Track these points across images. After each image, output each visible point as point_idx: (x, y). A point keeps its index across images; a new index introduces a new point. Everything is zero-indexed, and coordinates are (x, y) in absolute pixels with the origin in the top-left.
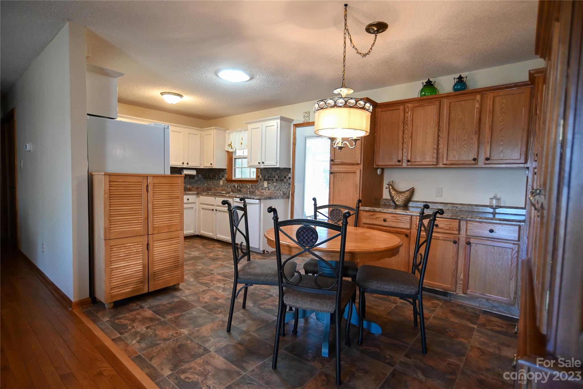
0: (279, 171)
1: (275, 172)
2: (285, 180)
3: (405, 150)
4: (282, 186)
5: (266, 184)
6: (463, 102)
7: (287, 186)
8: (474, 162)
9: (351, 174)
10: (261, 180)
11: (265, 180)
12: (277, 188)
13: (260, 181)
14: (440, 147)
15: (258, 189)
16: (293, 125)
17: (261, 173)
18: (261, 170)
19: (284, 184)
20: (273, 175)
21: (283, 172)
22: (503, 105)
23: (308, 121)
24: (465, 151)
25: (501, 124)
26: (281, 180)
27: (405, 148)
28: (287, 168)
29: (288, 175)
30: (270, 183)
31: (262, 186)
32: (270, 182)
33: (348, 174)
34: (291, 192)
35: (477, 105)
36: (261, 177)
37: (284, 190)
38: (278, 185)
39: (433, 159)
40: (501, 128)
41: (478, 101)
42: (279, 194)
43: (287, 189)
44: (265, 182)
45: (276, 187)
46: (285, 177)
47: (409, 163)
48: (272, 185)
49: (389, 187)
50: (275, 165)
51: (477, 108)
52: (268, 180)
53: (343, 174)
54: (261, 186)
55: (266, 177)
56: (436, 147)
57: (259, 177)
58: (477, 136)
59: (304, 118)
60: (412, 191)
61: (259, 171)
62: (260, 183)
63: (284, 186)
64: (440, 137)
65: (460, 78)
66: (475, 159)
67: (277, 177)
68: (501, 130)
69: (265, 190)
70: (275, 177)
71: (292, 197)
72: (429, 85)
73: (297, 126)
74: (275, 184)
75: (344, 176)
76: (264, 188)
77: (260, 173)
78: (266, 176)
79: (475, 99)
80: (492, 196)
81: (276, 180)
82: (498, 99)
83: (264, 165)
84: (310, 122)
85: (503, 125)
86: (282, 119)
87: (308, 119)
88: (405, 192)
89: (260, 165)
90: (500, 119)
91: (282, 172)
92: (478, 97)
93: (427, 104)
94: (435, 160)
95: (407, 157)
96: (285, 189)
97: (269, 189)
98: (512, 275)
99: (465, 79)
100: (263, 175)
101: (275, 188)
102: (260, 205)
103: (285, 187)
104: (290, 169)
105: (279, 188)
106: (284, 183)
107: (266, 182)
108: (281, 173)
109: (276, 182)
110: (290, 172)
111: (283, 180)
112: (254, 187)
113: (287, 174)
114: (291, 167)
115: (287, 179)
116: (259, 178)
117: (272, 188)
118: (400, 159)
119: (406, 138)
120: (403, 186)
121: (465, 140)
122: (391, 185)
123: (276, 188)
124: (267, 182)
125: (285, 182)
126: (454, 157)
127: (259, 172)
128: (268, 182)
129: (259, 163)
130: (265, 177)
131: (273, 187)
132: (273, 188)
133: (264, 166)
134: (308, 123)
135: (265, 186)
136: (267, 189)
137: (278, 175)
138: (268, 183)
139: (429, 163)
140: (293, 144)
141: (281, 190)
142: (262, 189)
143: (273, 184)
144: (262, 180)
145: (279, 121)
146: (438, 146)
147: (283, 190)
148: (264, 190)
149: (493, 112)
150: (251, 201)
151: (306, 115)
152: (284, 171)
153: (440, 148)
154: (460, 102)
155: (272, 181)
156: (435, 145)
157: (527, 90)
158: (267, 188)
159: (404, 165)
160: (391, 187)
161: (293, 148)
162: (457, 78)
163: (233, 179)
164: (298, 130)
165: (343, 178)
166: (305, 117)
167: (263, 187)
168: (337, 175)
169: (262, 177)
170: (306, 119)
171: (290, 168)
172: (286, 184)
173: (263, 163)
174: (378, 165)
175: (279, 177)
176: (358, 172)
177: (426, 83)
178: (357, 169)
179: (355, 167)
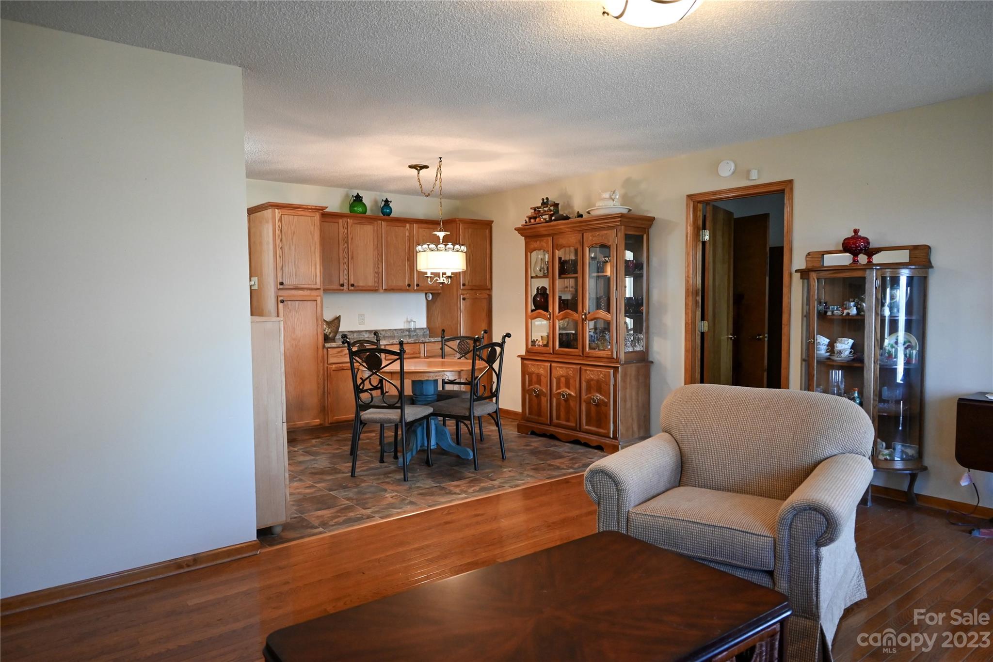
3: (346, 272)
6: (396, 227)
8: (408, 287)
9: (309, 302)
14: (380, 270)
22: (424, 238)
24: (400, 277)
27: (346, 269)
33: (305, 302)
35: (407, 234)
39: (375, 283)
41: (407, 229)
47: (352, 288)
51: (408, 236)
53: (297, 302)
56: (376, 270)
58: (409, 263)
60: (338, 319)
65: (387, 201)
66: (409, 285)
72: (358, 199)
75: (299, 305)
79: (405, 227)
82: (420, 230)
88: (333, 322)
92: (408, 225)
93: (366, 223)
94: (376, 285)
95: (349, 281)
99: (390, 203)
118: (341, 282)
119: (346, 258)
126: (392, 282)
139: (371, 285)
146: (378, 270)
149: (418, 242)
153: (380, 272)
154: (394, 227)
156: (376, 268)
159: (346, 289)
162: (384, 200)
165: (298, 308)
168: (288, 304)
176: (319, 299)
177: (355, 197)
178: (317, 296)
179: (314, 293)
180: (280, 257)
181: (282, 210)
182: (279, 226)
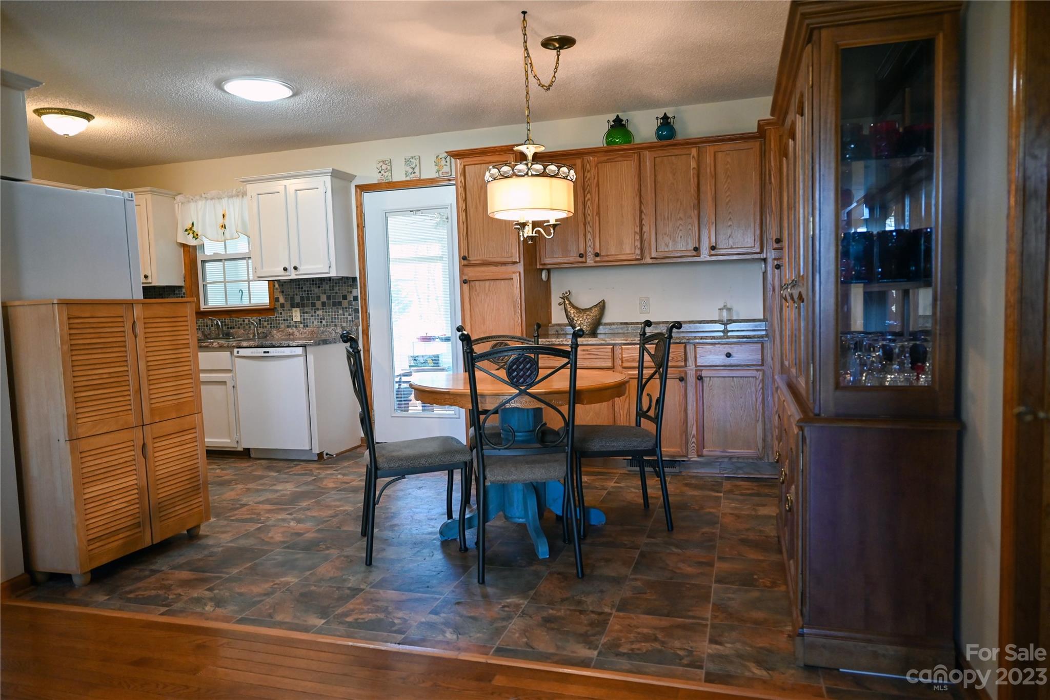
0: (327, 284)
1: (319, 287)
2: (345, 303)
3: (589, 236)
4: (338, 315)
5: (296, 315)
6: (673, 157)
7: (349, 315)
8: (695, 253)
9: (502, 282)
10: (282, 306)
11: (293, 306)
12: (327, 322)
13: (280, 310)
14: (645, 229)
15: (277, 326)
16: (356, 186)
17: (283, 292)
18: (283, 285)
19: (343, 312)
20: (314, 294)
21: (339, 286)
22: (728, 166)
23: (390, 180)
24: (681, 237)
25: (727, 194)
26: (334, 304)
27: (589, 232)
28: (347, 278)
29: (351, 292)
30: (307, 313)
31: (287, 320)
32: (306, 309)
33: (498, 282)
34: (360, 328)
35: (693, 164)
36: (282, 300)
37: (344, 324)
38: (329, 315)
39: (635, 249)
40: (727, 200)
41: (693, 157)
42: (334, 333)
43: (350, 321)
44: (294, 309)
45: (324, 319)
46: (345, 297)
47: (598, 259)
48: (312, 316)
49: (564, 302)
50: (327, 271)
51: (694, 168)
52: (301, 305)
53: (487, 283)
54: (284, 320)
55: (297, 299)
56: (638, 230)
57: (277, 300)
58: (696, 212)
59: (380, 172)
60: (602, 307)
61: (277, 286)
62: (281, 313)
63: (344, 315)
64: (643, 214)
65: (665, 117)
66: (695, 249)
67: (324, 298)
68: (727, 204)
69: (296, 327)
70: (318, 298)
71: (365, 336)
72: (619, 125)
73: (364, 188)
74: (320, 312)
75: (489, 286)
76: (293, 323)
77: (280, 292)
78: (295, 296)
79: (690, 154)
80: (721, 306)
81: (324, 304)
82: (720, 155)
83: (297, 273)
84: (394, 180)
85: (729, 195)
86: (337, 175)
87: (390, 174)
88: (591, 308)
89: (287, 274)
90: (725, 186)
91: (336, 287)
92: (694, 151)
93: (620, 159)
94: (638, 252)
95: (594, 249)
96: (347, 322)
97: (307, 326)
98: (758, 415)
99: (672, 120)
100: (289, 295)
101: (321, 322)
102: (305, 357)
103: (347, 318)
104: (354, 279)
105: (332, 322)
106: (343, 308)
107: (298, 309)
108: (333, 290)
109: (323, 309)
110: (357, 285)
111: (340, 304)
112: (266, 324)
113: (350, 290)
114: (358, 275)
115: (348, 300)
116: (279, 301)
117: (313, 322)
118: (582, 252)
119: (589, 215)
120: (586, 299)
121: (681, 219)
122: (566, 297)
123: (324, 322)
124: (300, 310)
125: (346, 308)
126: (667, 246)
127: (277, 289)
128: (304, 309)
129: (285, 269)
130: (292, 299)
131: (315, 319)
132: (316, 323)
133: (297, 275)
134: (389, 183)
135: (294, 320)
136: (302, 326)
137: (325, 293)
138: (304, 313)
139: (630, 257)
140: (358, 226)
141: (336, 325)
142: (288, 327)
143: (315, 312)
144: (287, 306)
145: (328, 179)
146: (641, 229)
147: (341, 325)
148: (294, 329)
149: (715, 176)
150: (284, 352)
151: (384, 167)
152: (341, 284)
153: (645, 232)
154: (670, 157)
155: (314, 308)
156: (637, 226)
157: (756, 145)
158: (301, 323)
159: (590, 261)
160: (567, 302)
161: (358, 236)
162: (662, 118)
163: (202, 310)
164: (368, 197)
165: (489, 290)
166: (382, 172)
167: (290, 323)
168: (475, 286)
169: (286, 299)
170: (386, 174)
171: (356, 278)
172: (347, 311)
173: (295, 268)
174: (545, 264)
175: (329, 298)
176: (516, 277)
177: (613, 121)
178: (514, 273)
179: (510, 268)
180: (463, 223)
181: (465, 160)
182: (461, 182)
